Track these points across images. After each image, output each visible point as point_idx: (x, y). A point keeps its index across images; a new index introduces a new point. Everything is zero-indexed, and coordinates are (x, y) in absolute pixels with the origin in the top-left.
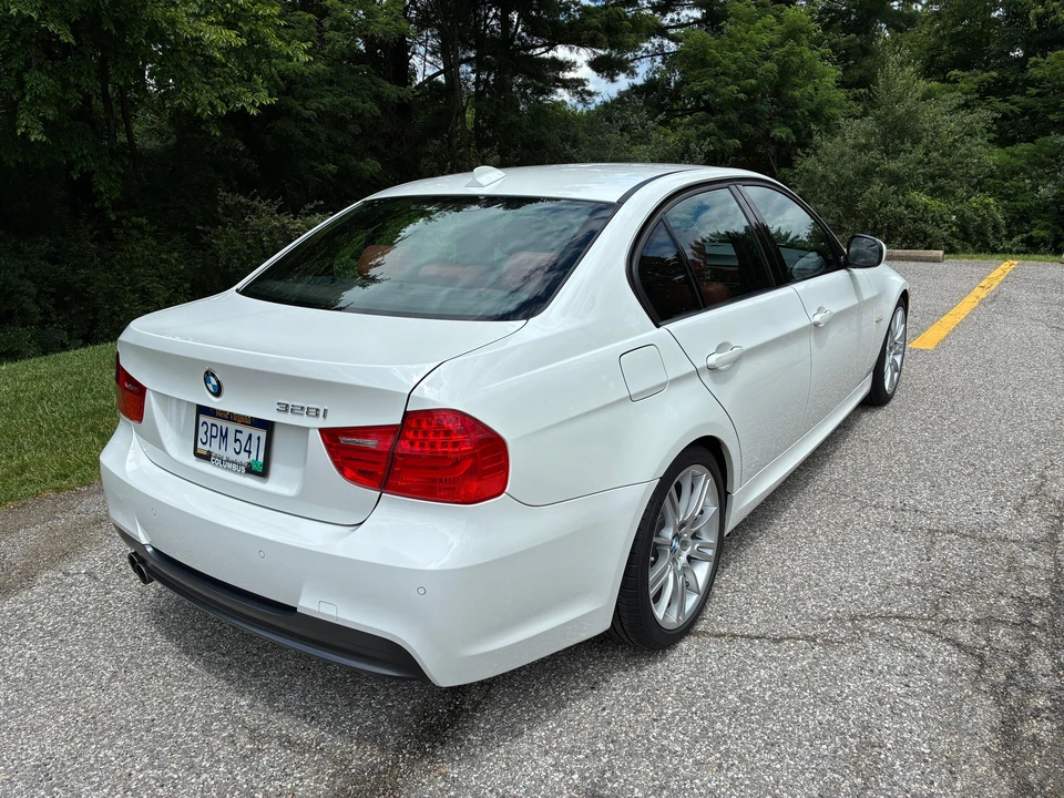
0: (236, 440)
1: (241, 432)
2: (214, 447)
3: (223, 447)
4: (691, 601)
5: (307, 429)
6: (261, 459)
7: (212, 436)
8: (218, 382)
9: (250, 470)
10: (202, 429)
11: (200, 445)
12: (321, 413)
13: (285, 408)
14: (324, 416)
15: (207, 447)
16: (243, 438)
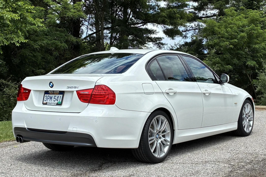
0: (54, 98)
1: (56, 96)
2: (48, 101)
3: (51, 100)
4: (163, 155)
5: (73, 91)
6: (61, 101)
7: (48, 99)
8: (53, 84)
9: (57, 104)
10: (45, 98)
11: (44, 101)
12: (77, 88)
13: (69, 87)
14: (78, 88)
15: (46, 102)
16: (56, 98)
